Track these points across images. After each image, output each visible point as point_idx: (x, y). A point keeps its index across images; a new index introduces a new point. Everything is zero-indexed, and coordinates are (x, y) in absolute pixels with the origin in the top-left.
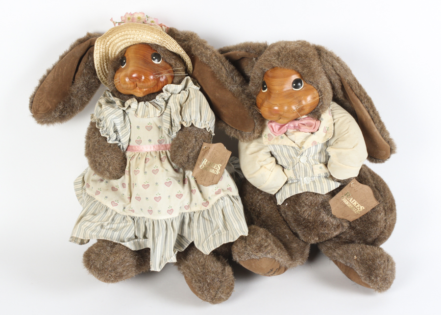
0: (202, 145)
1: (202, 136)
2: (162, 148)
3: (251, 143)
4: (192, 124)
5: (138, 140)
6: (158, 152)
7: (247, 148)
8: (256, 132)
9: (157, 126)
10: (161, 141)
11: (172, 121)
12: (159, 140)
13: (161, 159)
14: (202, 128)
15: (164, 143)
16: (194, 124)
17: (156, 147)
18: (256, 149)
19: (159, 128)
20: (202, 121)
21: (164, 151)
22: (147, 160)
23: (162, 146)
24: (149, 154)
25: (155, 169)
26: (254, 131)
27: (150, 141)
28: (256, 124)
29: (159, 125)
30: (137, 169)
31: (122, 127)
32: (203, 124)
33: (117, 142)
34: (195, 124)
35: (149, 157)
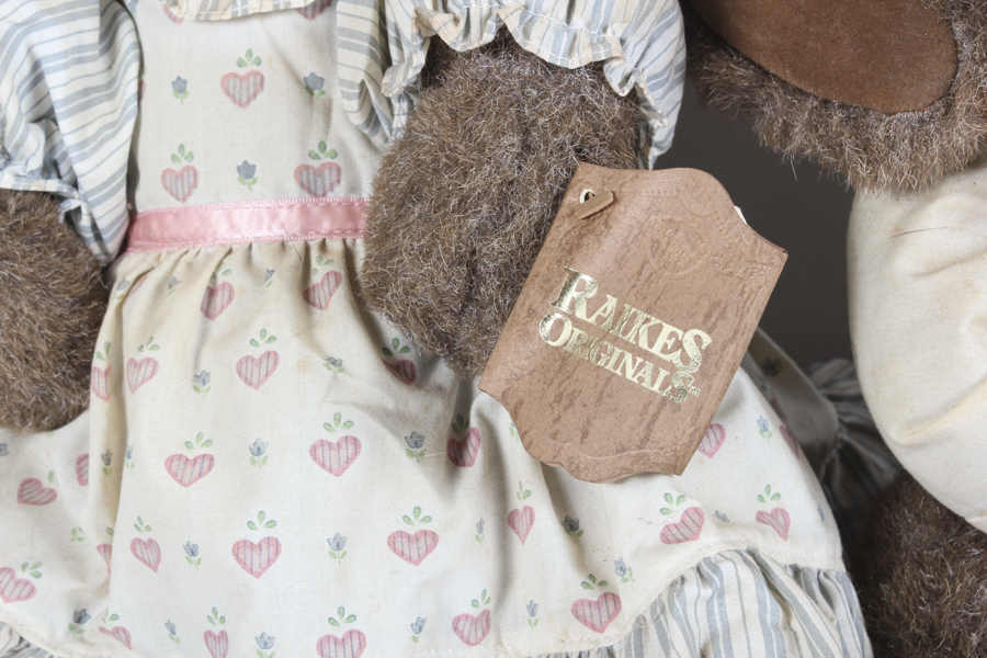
0: (566, 184)
1: (565, 116)
2: (326, 226)
3: (931, 200)
4: (503, 30)
5: (177, 167)
6: (296, 247)
7: (899, 234)
8: (960, 105)
9: (293, 73)
10: (319, 173)
11: (391, 34)
12: (302, 170)
13: (306, 294)
14: (573, 64)
15: (338, 194)
16: (514, 27)
17: (283, 214)
18: (962, 242)
19: (310, 88)
20: (578, 21)
21: (335, 246)
22: (219, 299)
23: (328, 207)
24: (234, 263)
25: (257, 353)
26: (949, 107)
27: (247, 171)
28: (967, 49)
29: (308, 67)
30: (147, 353)
31: (86, 92)
32: (583, 40)
33: (52, 185)
34: (526, 34)
35: (234, 275)
